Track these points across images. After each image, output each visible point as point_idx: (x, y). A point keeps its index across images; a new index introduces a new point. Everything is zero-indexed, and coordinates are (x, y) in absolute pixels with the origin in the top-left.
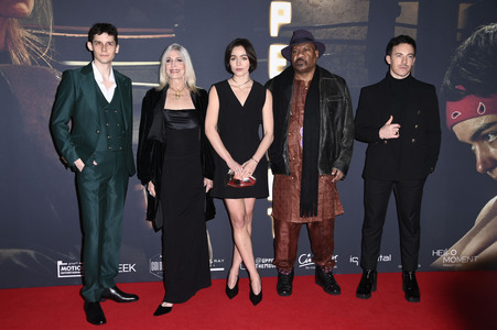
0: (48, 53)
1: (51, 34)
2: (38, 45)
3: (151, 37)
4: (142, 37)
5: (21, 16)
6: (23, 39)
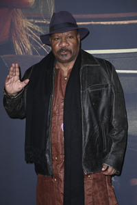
6: (25, 29)
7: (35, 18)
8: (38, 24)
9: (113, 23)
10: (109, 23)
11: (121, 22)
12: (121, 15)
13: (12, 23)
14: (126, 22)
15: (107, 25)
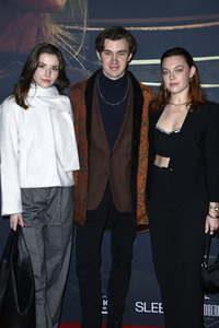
0: (81, 52)
1: (85, 29)
2: (71, 42)
3: (200, 26)
4: (189, 26)
5: (54, 9)
6: (55, 36)
7: (66, 24)
8: (69, 30)
9: (155, 29)
10: (151, 29)
11: (161, 28)
12: (165, 20)
13: (40, 30)
14: (170, 28)
15: (149, 31)
